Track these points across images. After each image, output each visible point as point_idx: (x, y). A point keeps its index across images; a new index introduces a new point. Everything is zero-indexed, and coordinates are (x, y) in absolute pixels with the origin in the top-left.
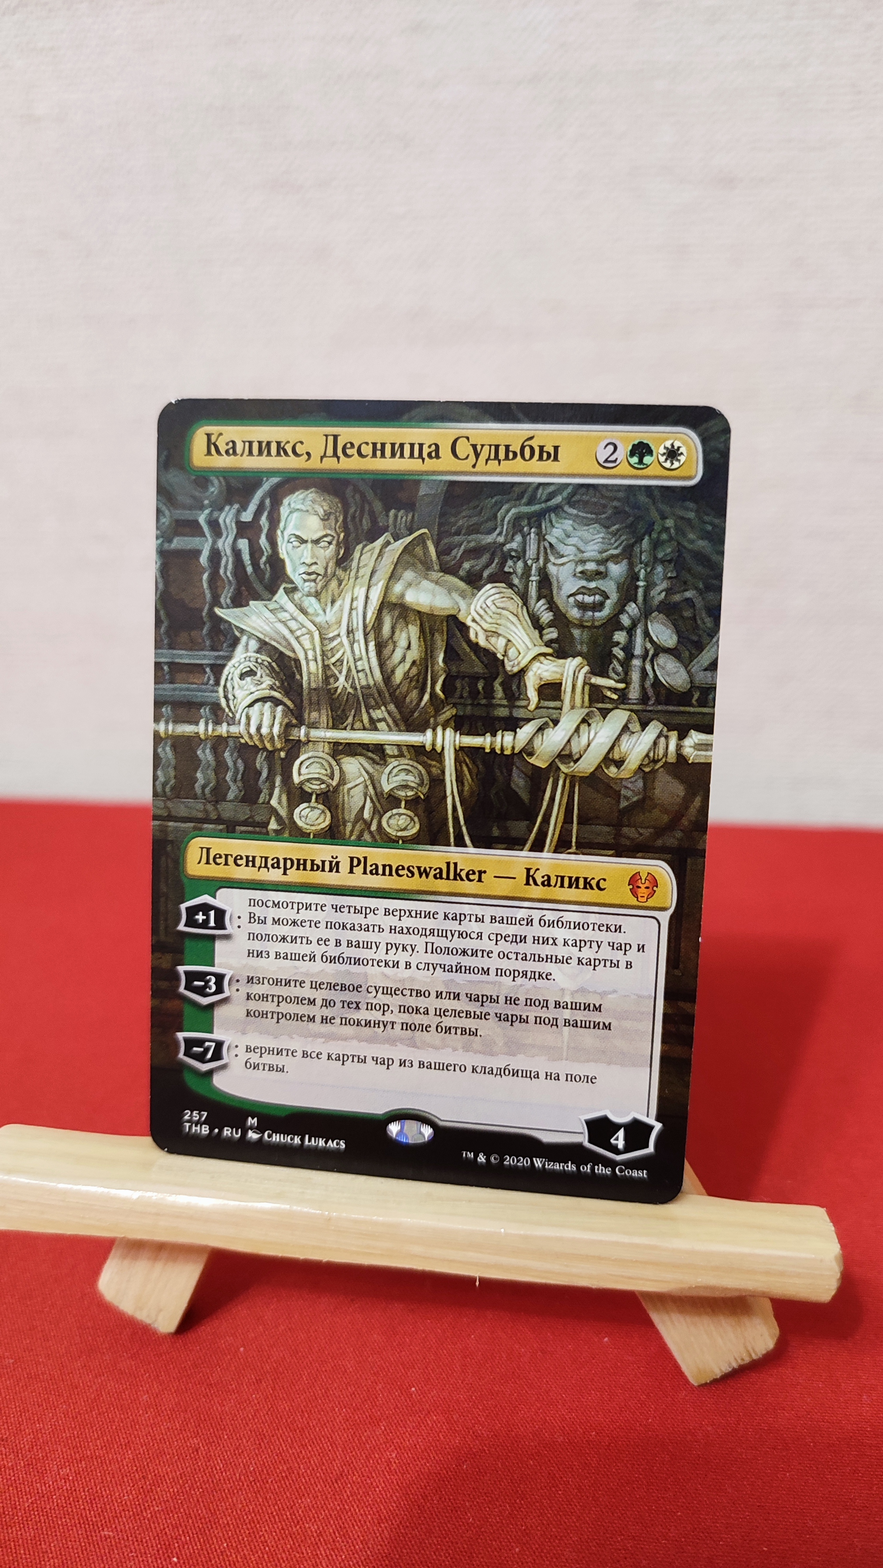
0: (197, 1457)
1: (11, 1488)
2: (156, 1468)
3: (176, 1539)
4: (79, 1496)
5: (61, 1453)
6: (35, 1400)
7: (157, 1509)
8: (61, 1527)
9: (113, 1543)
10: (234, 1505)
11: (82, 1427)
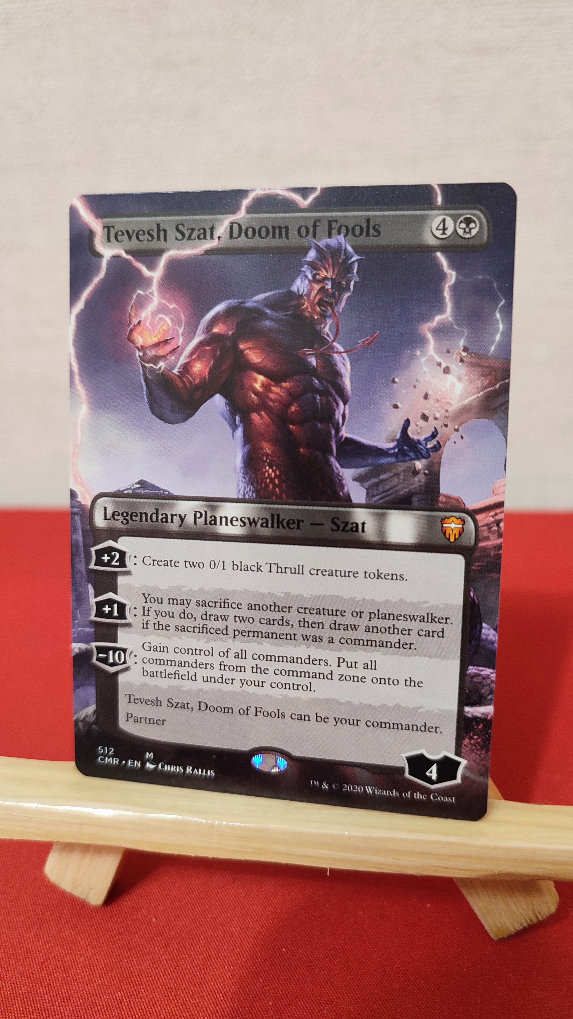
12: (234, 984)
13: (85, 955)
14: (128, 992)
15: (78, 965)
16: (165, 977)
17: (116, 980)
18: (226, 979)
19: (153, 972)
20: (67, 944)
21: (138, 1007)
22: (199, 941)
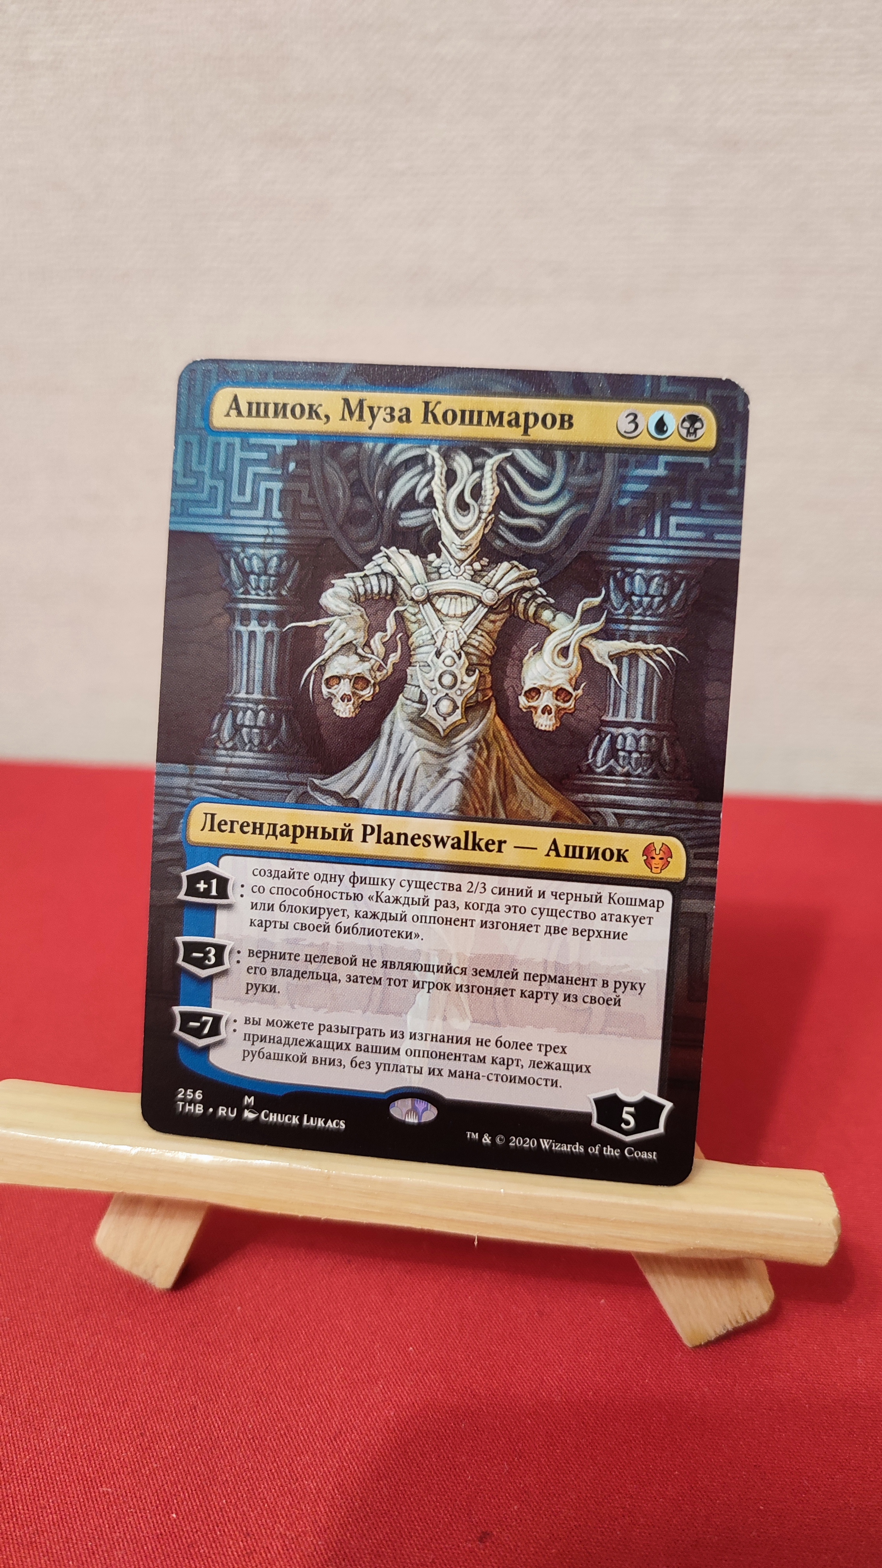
0: (195, 1414)
1: (8, 1445)
2: (153, 1425)
3: (175, 1495)
4: (77, 1453)
5: (58, 1411)
6: (32, 1358)
7: (155, 1465)
8: (59, 1483)
9: (112, 1499)
10: (233, 1462)
11: (79, 1384)
12: (345, 1388)
13: (147, 1349)
14: (204, 1396)
15: (137, 1362)
16: (254, 1378)
20: (123, 1336)
22: (299, 1336)
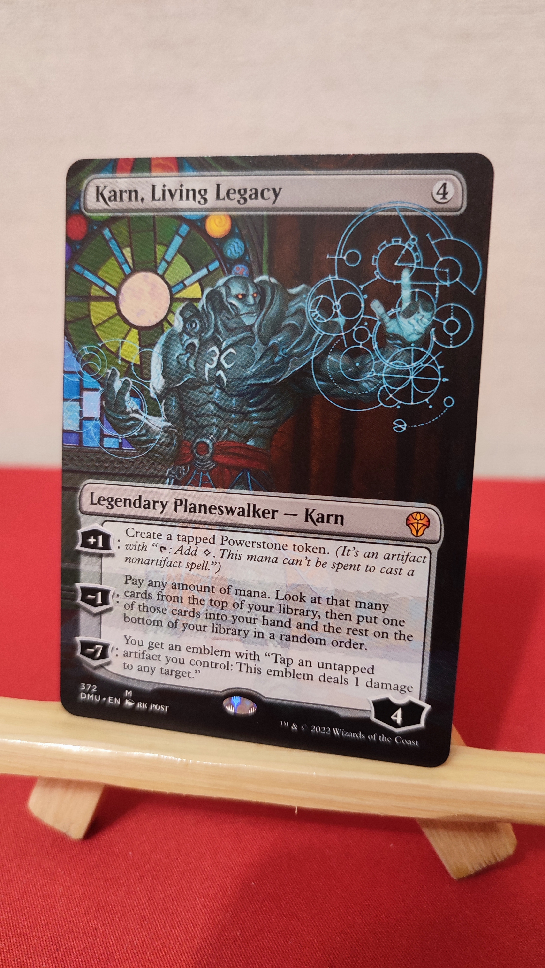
0: (96, 934)
2: (66, 942)
11: (15, 911)
12: (204, 914)
13: (64, 885)
14: (103, 920)
15: (56, 894)
16: (139, 907)
17: (93, 909)
18: (197, 910)
19: (127, 902)
20: (47, 875)
21: (112, 934)
22: (173, 874)
